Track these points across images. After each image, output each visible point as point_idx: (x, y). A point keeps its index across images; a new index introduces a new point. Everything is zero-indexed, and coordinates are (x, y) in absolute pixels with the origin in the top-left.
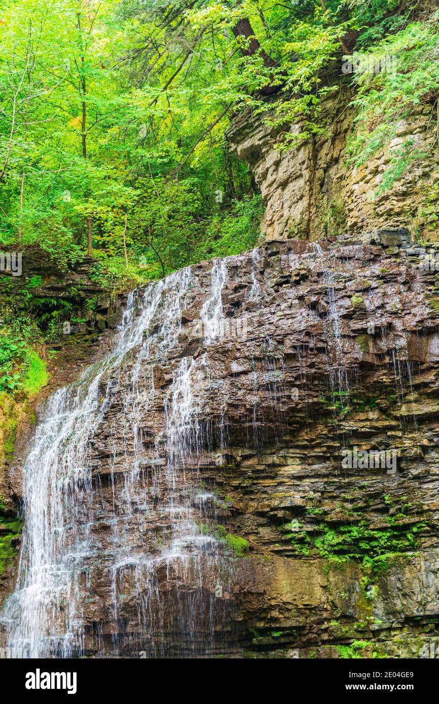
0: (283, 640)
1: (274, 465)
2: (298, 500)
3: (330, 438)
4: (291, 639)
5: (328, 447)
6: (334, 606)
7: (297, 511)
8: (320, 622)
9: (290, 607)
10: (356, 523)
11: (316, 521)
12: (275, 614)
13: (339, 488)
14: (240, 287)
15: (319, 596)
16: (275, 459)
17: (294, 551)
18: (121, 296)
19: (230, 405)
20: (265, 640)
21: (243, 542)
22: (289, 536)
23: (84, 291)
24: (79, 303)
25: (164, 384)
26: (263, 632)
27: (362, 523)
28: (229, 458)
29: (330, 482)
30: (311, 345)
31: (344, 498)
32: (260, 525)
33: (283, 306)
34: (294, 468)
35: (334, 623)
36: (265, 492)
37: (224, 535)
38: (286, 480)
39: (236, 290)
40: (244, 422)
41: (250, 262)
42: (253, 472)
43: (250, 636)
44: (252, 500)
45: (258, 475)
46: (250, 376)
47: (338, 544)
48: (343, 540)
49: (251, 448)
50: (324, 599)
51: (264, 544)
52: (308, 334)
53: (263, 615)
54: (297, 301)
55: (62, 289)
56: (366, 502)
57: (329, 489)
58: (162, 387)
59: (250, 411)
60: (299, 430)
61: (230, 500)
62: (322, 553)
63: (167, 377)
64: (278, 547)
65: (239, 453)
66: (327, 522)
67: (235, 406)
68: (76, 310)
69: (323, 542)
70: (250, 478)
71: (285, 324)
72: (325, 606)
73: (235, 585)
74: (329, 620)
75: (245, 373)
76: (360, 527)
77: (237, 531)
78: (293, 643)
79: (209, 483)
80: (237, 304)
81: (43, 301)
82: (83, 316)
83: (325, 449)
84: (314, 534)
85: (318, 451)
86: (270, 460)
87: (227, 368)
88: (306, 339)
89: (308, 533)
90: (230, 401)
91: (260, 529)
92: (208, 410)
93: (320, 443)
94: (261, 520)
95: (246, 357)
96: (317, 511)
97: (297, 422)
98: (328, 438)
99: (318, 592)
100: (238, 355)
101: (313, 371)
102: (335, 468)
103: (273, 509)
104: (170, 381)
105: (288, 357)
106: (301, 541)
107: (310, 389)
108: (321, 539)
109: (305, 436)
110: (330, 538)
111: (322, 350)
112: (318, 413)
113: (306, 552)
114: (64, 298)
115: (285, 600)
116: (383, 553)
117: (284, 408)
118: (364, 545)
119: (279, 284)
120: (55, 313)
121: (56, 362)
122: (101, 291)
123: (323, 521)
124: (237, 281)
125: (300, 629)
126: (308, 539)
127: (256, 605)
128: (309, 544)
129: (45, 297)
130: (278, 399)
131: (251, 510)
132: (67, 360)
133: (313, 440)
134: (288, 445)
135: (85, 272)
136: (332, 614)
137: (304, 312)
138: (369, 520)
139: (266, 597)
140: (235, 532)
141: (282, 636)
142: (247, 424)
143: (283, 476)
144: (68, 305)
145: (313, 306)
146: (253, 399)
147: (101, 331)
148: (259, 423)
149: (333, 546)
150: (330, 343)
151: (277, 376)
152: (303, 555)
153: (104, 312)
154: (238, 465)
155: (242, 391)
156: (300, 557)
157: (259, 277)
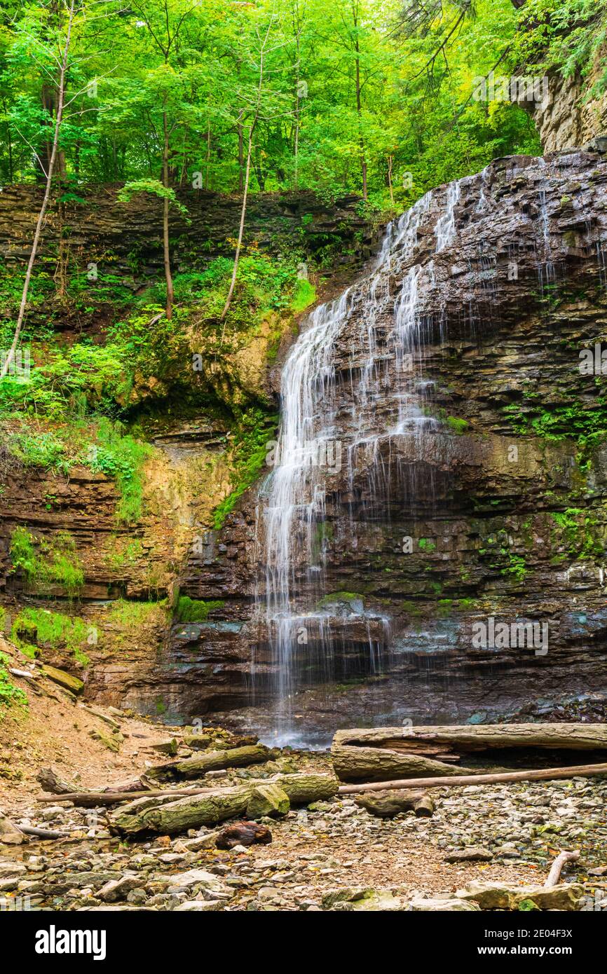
0: (501, 508)
1: (493, 356)
2: (514, 384)
3: (544, 329)
4: (509, 506)
5: (542, 337)
6: (549, 478)
7: (514, 396)
8: (536, 492)
9: (506, 478)
10: (570, 405)
11: (531, 403)
12: (492, 484)
13: (554, 374)
14: (470, 202)
15: (534, 469)
16: (494, 350)
17: (512, 430)
18: (383, 227)
19: (448, 303)
20: (485, 508)
21: (463, 422)
22: (507, 418)
23: (352, 225)
24: (348, 237)
25: (396, 290)
26: (484, 500)
27: (576, 404)
28: (452, 351)
29: (546, 369)
30: (521, 244)
31: (559, 383)
32: (481, 409)
33: (501, 213)
34: (511, 358)
35: (548, 493)
36: (486, 380)
37: (445, 417)
38: (505, 369)
39: (466, 205)
40: (462, 317)
41: (479, 180)
42: (475, 362)
43: (472, 504)
44: (474, 387)
45: (479, 365)
46: (468, 276)
47: (554, 424)
48: (559, 421)
49: (473, 341)
50: (539, 472)
51: (486, 425)
52: (518, 234)
53: (481, 486)
54: (512, 207)
55: (332, 225)
56: (578, 385)
57: (544, 375)
58: (396, 293)
59: (466, 307)
60: (514, 323)
61: (453, 387)
62: (539, 432)
63: (398, 284)
64: (497, 427)
65: (460, 347)
66: (544, 405)
67: (454, 304)
68: (347, 243)
69: (540, 423)
70: (471, 368)
71: (499, 228)
72: (540, 478)
73: (453, 458)
74: (544, 490)
75: (463, 274)
76: (574, 408)
77: (459, 414)
78: (510, 510)
79: (433, 373)
80: (465, 218)
81: (316, 236)
82: (353, 248)
83: (539, 339)
84: (531, 416)
85: (533, 342)
86: (489, 351)
87: (449, 271)
88: (516, 238)
89: (524, 414)
90: (449, 299)
91: (482, 413)
92: (429, 308)
93: (535, 334)
94: (483, 405)
95: (463, 260)
96: (533, 395)
97: (512, 316)
98: (542, 329)
99: (534, 466)
100: (457, 258)
101: (523, 267)
102: (549, 356)
103: (491, 394)
104: (401, 287)
105: (501, 257)
106: (519, 422)
107: (522, 285)
108: (538, 420)
109: (520, 329)
110: (547, 418)
111: (530, 248)
112: (530, 307)
113: (523, 431)
114: (335, 233)
115: (501, 472)
116: (595, 431)
117: (497, 303)
118: (578, 425)
119: (500, 195)
120: (327, 247)
121: (325, 287)
122: (366, 225)
123: (539, 404)
124: (468, 197)
125: (517, 497)
126: (525, 420)
127: (473, 477)
128: (526, 424)
129: (319, 233)
130: (492, 295)
131: (473, 396)
132: (335, 284)
133: (529, 331)
134: (505, 337)
135: (352, 209)
136: (546, 485)
137: (518, 215)
138: (582, 402)
139: (484, 470)
140: (458, 414)
141: (500, 504)
142: (465, 319)
143: (502, 365)
144: (339, 239)
145: (526, 209)
146: (468, 296)
147: (366, 259)
148: (475, 318)
149: (549, 426)
150: (538, 241)
151: (492, 274)
152: (521, 434)
153: (368, 242)
154: (460, 357)
155: (460, 290)
156: (518, 436)
157: (486, 192)
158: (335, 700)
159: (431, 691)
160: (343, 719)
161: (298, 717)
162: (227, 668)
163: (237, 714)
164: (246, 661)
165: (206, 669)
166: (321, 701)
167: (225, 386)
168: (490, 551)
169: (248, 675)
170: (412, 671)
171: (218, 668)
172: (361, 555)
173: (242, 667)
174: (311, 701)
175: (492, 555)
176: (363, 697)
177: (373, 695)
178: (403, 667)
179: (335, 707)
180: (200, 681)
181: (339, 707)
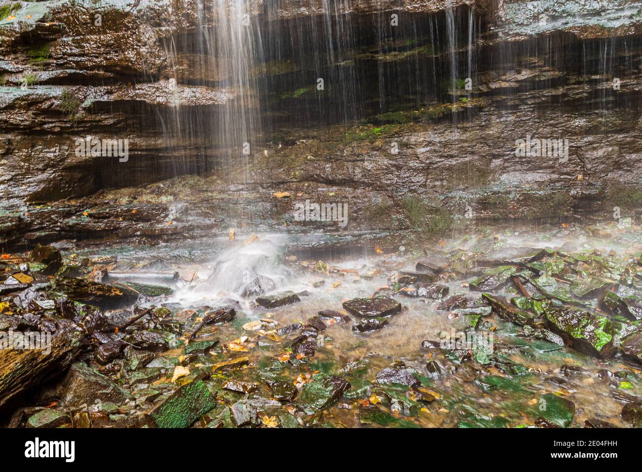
158: (357, 159)
159: (588, 131)
160: (378, 199)
161: (279, 195)
162: (112, 97)
163: (160, 193)
164: (155, 78)
165: (65, 97)
166: (329, 160)
169: (164, 109)
170: (554, 83)
171: (93, 95)
173: (144, 92)
174: (306, 161)
176: (421, 150)
177: (445, 145)
178: (525, 75)
179: (358, 174)
180: (53, 125)
181: (366, 173)
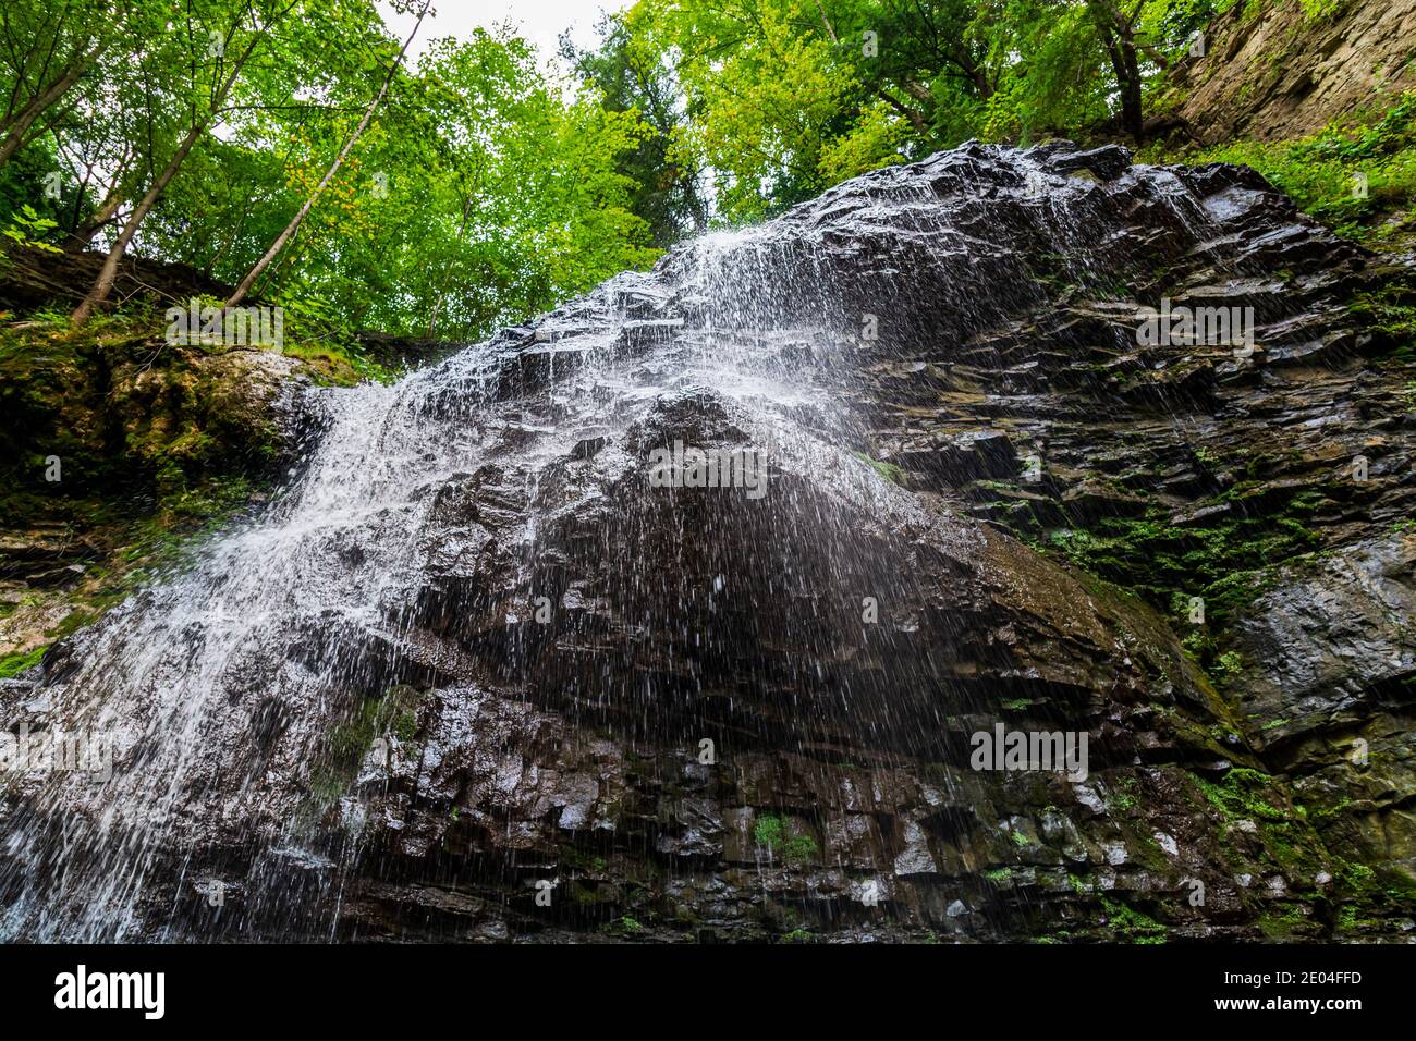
5: (1041, 360)
8: (1126, 698)
9: (1040, 629)
10: (1136, 511)
13: (1079, 442)
22: (992, 505)
27: (1152, 513)
29: (1058, 430)
31: (1096, 462)
35: (1159, 709)
36: (916, 425)
38: (958, 412)
47: (1107, 552)
48: (1115, 546)
50: (1117, 644)
56: (1150, 467)
57: (1058, 441)
62: (1075, 560)
69: (1069, 543)
72: (1127, 661)
74: (1145, 699)
76: (1150, 522)
83: (1035, 363)
85: (1020, 368)
93: (1023, 352)
98: (1039, 341)
99: (1098, 626)
102: (1065, 403)
108: (1066, 533)
109: (985, 340)
115: (1025, 606)
116: (1222, 575)
118: (1165, 561)
126: (1034, 521)
127: (951, 595)
128: (1041, 534)
131: (885, 453)
133: (1007, 345)
136: (1147, 685)
138: (1168, 508)
139: (979, 584)
143: (950, 406)
149: (1094, 553)
167: (158, 424)
168: (1030, 874)
172: (527, 832)
175: (1035, 891)
